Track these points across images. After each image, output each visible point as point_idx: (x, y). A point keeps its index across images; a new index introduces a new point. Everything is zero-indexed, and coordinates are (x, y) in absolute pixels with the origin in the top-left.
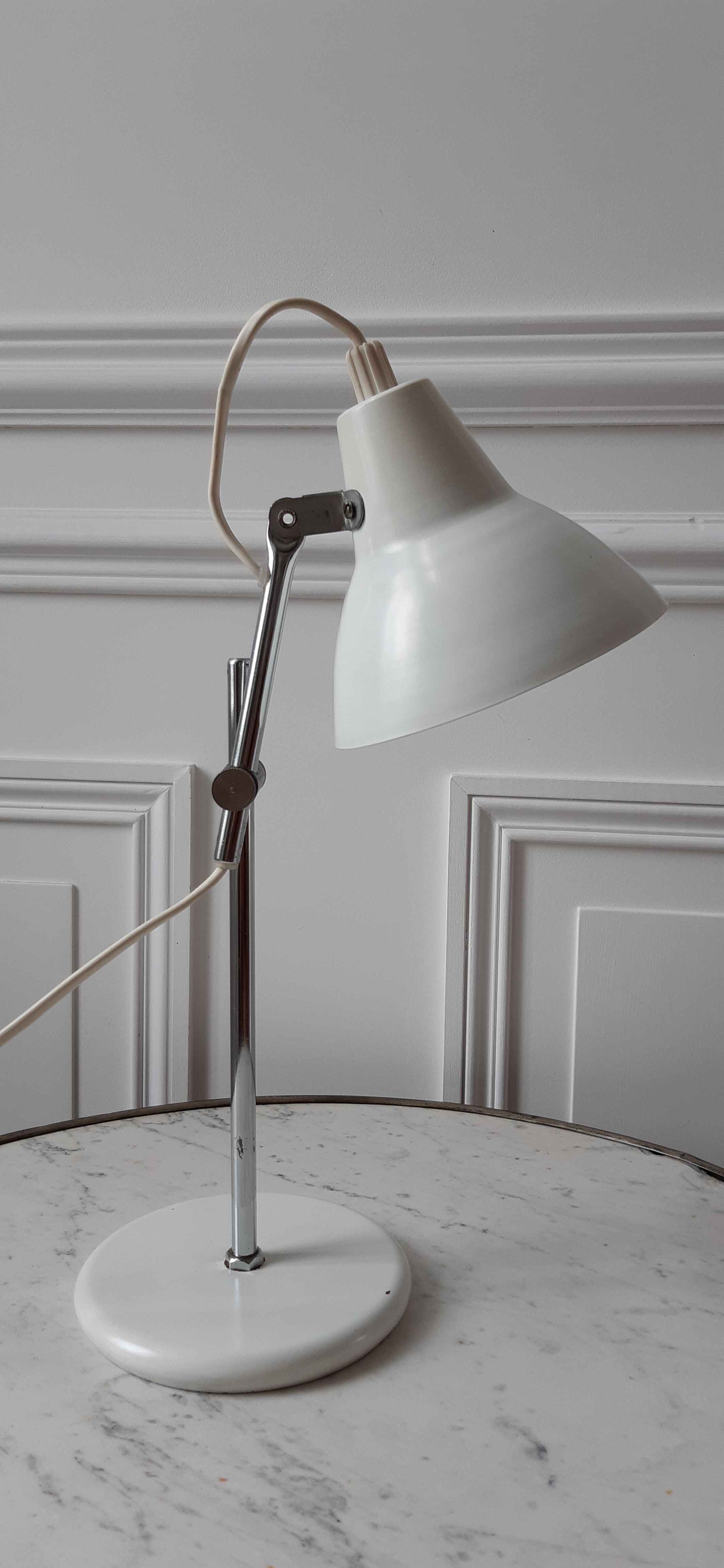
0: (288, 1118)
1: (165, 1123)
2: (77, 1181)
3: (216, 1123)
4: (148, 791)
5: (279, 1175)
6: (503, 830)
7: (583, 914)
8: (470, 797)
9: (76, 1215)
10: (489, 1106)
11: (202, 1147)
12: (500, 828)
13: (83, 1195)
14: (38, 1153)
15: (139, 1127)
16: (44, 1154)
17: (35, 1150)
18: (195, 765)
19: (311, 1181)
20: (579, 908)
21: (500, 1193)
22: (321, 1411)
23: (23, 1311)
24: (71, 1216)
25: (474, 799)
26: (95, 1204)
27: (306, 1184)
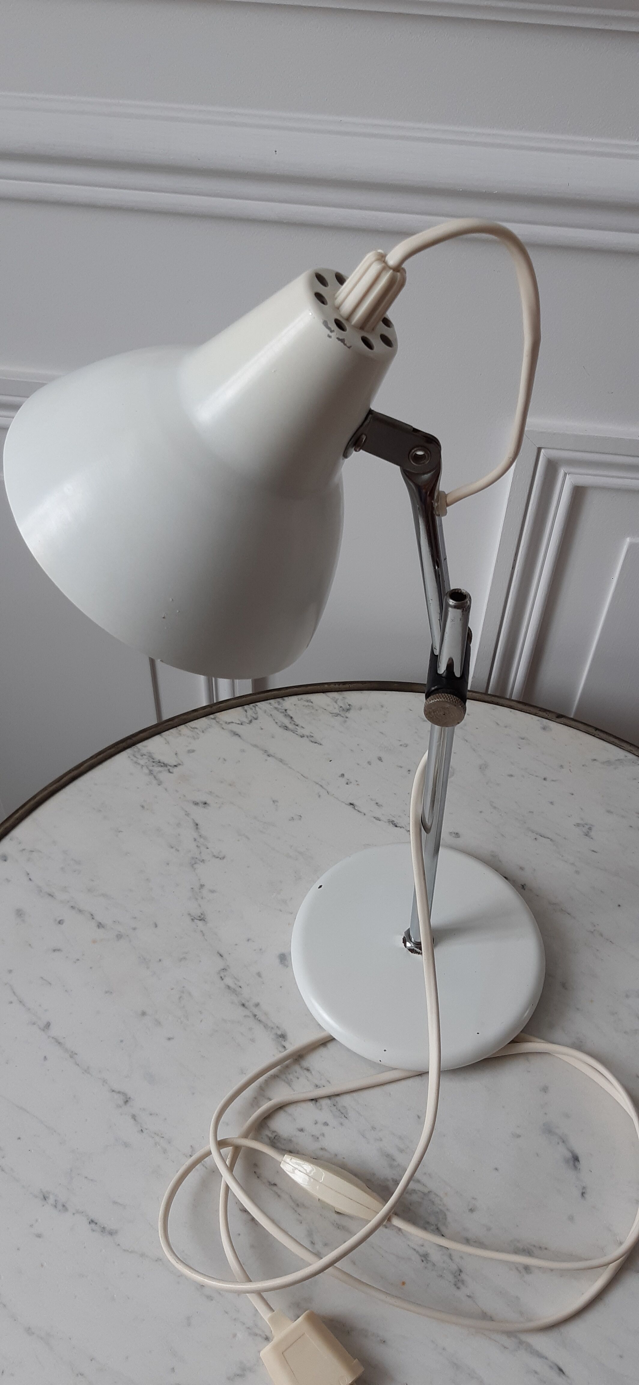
0: (347, 713)
1: (244, 722)
2: (187, 814)
5: (351, 804)
6: (568, 476)
7: (632, 545)
8: (539, 448)
9: (196, 863)
11: (282, 761)
12: (565, 474)
13: (196, 835)
14: (146, 770)
15: (223, 728)
16: (151, 772)
17: (142, 766)
19: (378, 812)
20: (627, 541)
23: (180, 997)
24: (192, 866)
25: (543, 451)
26: (208, 848)
27: (374, 818)
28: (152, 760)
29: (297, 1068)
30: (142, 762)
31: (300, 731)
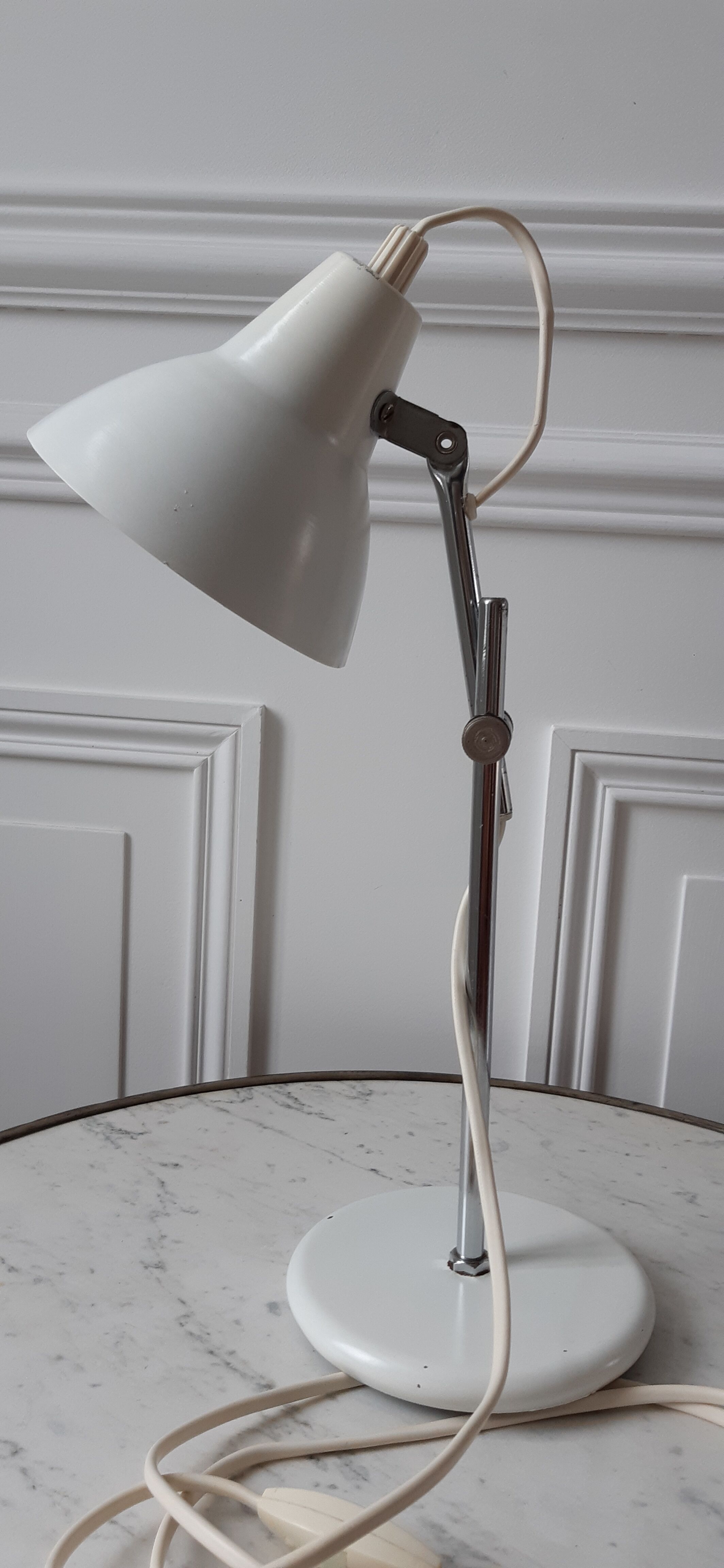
0: (368, 1098)
1: (235, 1101)
2: (151, 1174)
3: (290, 1102)
4: (212, 733)
5: (372, 1170)
6: (608, 790)
7: (691, 885)
8: (574, 752)
9: (157, 1216)
10: (575, 1087)
11: (281, 1132)
12: (605, 787)
13: (160, 1191)
14: (101, 1136)
15: (207, 1105)
16: (108, 1138)
17: (97, 1133)
18: (264, 706)
19: (409, 1177)
20: (685, 877)
21: (618, 1198)
22: (482, 1481)
23: (118, 1342)
24: (152, 1218)
25: (577, 755)
26: (175, 1203)
27: (405, 1182)
28: (111, 1128)
29: (289, 1422)
30: (98, 1130)
31: (306, 1109)
